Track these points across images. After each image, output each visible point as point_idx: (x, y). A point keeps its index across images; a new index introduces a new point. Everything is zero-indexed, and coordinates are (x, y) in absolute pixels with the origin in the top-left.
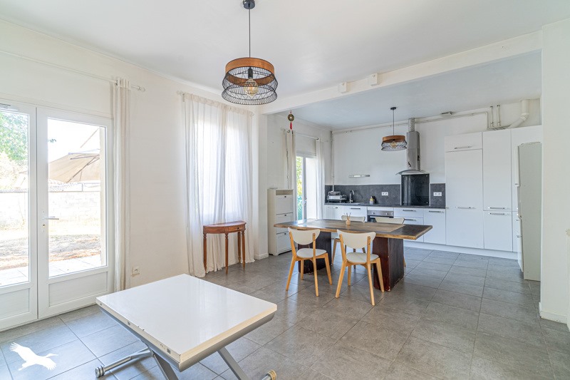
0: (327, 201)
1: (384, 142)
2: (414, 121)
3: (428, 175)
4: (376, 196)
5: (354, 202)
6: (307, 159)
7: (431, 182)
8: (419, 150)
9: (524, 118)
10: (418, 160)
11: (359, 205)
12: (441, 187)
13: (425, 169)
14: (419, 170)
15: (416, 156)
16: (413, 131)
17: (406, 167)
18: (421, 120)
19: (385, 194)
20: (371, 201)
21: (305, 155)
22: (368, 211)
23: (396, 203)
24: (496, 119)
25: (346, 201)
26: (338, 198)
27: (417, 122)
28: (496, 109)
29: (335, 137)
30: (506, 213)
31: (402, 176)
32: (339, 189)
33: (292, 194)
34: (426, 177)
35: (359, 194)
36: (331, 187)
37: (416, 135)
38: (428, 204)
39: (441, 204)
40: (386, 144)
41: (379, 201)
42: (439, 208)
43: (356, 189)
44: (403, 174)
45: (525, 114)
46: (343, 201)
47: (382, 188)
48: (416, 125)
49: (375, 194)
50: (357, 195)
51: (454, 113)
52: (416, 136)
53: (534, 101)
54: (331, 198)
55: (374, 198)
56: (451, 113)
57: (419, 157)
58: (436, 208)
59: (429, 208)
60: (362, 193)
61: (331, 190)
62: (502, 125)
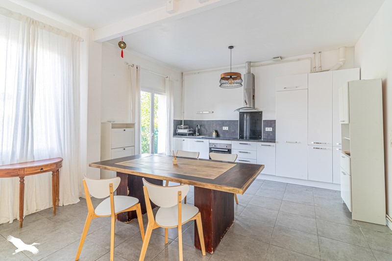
0: (176, 134)
1: (222, 78)
2: (250, 64)
3: (261, 112)
4: (218, 130)
5: (200, 135)
6: (155, 95)
7: (264, 119)
8: (254, 90)
9: (342, 63)
10: (253, 99)
11: (202, 138)
12: (272, 123)
13: (259, 107)
14: (254, 108)
15: (252, 95)
16: (249, 73)
17: (243, 105)
18: (256, 64)
19: (226, 128)
20: (214, 134)
21: (153, 91)
22: (210, 144)
23: (235, 137)
24: (317, 65)
25: (193, 134)
26: (186, 131)
27: (252, 66)
28: (318, 55)
29: (185, 77)
30: (327, 148)
31: (240, 112)
32: (188, 124)
33: (134, 127)
34: (260, 114)
35: (205, 128)
36: (181, 121)
37: (252, 76)
38: (261, 138)
39: (271, 139)
40: (223, 81)
41: (221, 135)
42: (270, 142)
43: (201, 123)
44: (241, 111)
45: (342, 59)
46: (189, 134)
47: (224, 123)
48: (251, 68)
49: (218, 129)
50: (203, 129)
51: (284, 58)
52: (252, 78)
53: (350, 49)
54: (180, 131)
55: (216, 132)
56: (281, 58)
57: (254, 96)
58: (267, 142)
59: (262, 142)
60: (207, 127)
61: (181, 124)
62: (323, 69)
